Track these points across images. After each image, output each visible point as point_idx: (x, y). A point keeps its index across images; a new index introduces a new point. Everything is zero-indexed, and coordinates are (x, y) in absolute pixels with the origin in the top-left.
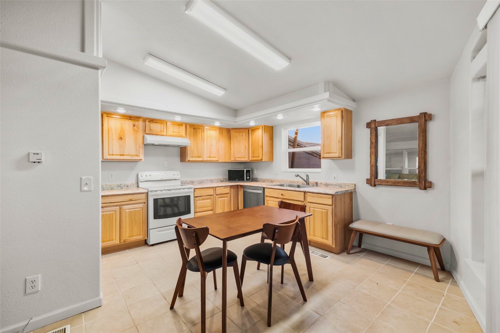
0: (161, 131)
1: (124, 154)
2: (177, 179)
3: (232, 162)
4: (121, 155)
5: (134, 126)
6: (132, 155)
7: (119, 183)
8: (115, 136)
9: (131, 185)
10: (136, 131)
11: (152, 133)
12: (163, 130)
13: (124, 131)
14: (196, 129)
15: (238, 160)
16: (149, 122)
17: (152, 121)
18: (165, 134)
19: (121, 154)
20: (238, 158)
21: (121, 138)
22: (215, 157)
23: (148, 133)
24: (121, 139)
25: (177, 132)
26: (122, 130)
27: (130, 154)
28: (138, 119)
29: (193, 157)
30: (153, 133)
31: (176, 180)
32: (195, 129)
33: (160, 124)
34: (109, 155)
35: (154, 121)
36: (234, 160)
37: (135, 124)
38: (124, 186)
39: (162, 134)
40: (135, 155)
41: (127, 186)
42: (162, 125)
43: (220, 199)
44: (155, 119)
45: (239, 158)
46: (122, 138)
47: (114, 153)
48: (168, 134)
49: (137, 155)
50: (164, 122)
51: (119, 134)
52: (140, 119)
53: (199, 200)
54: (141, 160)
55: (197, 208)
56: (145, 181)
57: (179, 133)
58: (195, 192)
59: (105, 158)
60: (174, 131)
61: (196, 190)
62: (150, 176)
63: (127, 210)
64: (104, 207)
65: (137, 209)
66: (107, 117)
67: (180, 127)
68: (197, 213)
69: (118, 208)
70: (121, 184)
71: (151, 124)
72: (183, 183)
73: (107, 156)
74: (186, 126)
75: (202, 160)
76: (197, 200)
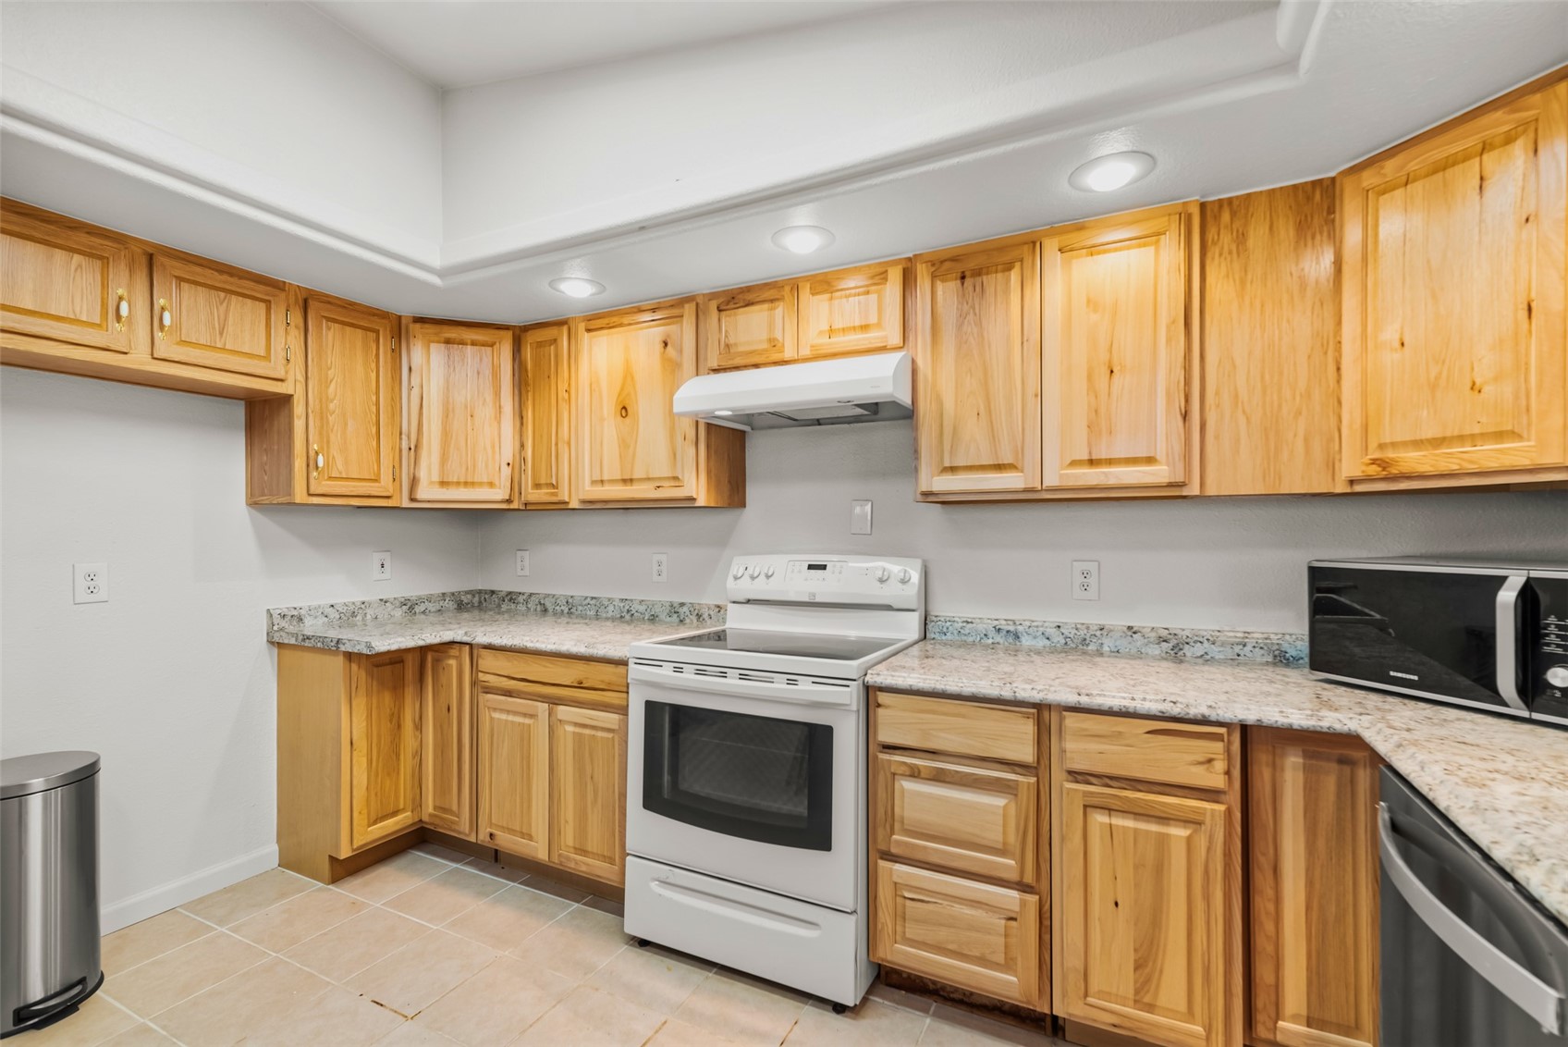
0: (773, 343)
1: (634, 477)
2: (895, 606)
3: (1359, 488)
4: (625, 481)
5: (666, 344)
6: (658, 482)
7: (677, 599)
8: (609, 408)
9: (712, 613)
10: (671, 366)
11: (732, 362)
12: (778, 335)
13: (633, 378)
14: (978, 273)
15: (1425, 468)
16: (720, 310)
17: (735, 299)
18: (788, 354)
19: (625, 477)
20: (1417, 444)
21: (624, 407)
22: (1150, 460)
23: (715, 366)
24: (624, 412)
25: (855, 329)
26: (628, 376)
27: (651, 476)
28: (681, 310)
29: (953, 469)
30: (738, 361)
31: (889, 608)
32: (968, 281)
33: (766, 306)
34: (594, 482)
35: (740, 296)
36: (1374, 470)
37: (669, 336)
38: (688, 613)
39: (776, 357)
40: (668, 478)
41: (699, 616)
42: (774, 308)
43: (1100, 818)
44: (749, 289)
45: (1438, 442)
46: (628, 409)
47: (605, 478)
48: (803, 352)
49: (676, 478)
50: (787, 289)
51: (619, 395)
52: (687, 306)
53: (907, 773)
54: (692, 499)
55: (889, 830)
56: (748, 601)
57: (865, 328)
58: (880, 711)
59: (582, 497)
60: (838, 325)
61: (883, 697)
62: (768, 577)
63: (570, 729)
64: (508, 693)
65: (600, 734)
66: (588, 330)
67: (868, 293)
68: (897, 867)
69: (542, 708)
70: (682, 605)
71: (730, 316)
72: (945, 630)
73: (588, 487)
74: (908, 279)
75: (1026, 490)
76: (894, 774)
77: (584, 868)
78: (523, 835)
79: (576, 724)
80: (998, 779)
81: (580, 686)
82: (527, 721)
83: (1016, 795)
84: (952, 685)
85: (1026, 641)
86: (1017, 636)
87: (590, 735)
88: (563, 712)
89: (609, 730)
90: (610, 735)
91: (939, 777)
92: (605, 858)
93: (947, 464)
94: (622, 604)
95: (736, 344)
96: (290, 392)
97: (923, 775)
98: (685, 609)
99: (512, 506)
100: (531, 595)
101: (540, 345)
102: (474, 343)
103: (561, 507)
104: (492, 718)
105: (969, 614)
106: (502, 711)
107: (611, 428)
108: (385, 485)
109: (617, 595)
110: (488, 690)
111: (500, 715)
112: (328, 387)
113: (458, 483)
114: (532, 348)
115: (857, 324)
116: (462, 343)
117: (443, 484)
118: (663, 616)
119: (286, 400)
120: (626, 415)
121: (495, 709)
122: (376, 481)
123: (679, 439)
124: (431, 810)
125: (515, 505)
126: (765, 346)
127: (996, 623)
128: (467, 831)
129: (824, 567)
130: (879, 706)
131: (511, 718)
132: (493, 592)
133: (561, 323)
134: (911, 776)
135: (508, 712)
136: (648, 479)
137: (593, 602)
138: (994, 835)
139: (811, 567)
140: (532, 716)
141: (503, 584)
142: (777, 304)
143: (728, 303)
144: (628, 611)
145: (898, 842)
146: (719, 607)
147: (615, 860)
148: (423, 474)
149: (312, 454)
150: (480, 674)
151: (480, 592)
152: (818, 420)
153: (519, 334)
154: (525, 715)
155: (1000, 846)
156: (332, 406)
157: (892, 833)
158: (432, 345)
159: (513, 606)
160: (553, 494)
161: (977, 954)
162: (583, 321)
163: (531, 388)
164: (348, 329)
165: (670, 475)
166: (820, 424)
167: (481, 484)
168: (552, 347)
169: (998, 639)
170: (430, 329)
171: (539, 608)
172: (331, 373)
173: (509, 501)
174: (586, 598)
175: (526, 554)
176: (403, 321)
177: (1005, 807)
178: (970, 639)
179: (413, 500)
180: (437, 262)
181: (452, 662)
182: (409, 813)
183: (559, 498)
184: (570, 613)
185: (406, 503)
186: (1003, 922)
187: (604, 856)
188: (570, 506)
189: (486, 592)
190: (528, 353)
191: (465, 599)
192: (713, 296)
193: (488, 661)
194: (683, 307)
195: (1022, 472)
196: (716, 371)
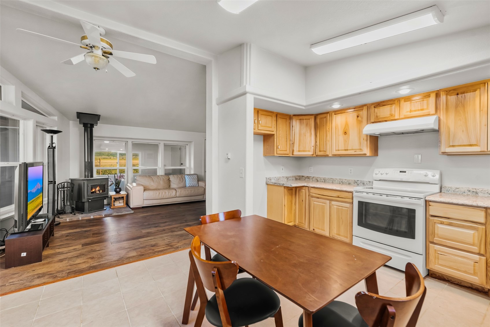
0: (391, 115)
1: (348, 149)
4: (345, 150)
5: (358, 117)
6: (355, 150)
7: (356, 179)
8: (341, 132)
9: (367, 183)
10: (360, 122)
11: (378, 121)
12: (393, 113)
13: (348, 125)
14: (463, 92)
16: (374, 107)
17: (379, 104)
18: (396, 117)
21: (345, 132)
23: (373, 121)
24: (345, 134)
25: (419, 110)
26: (347, 125)
27: (353, 149)
28: (363, 108)
30: (380, 120)
31: (428, 183)
32: (460, 95)
33: (389, 106)
34: (336, 150)
35: (381, 104)
37: (359, 115)
38: (360, 183)
39: (392, 119)
40: (358, 149)
41: (363, 184)
42: (392, 106)
44: (383, 102)
46: (347, 133)
47: (340, 149)
48: (401, 117)
49: (361, 149)
50: (396, 101)
51: (344, 129)
52: (364, 107)
53: (440, 223)
54: (366, 154)
55: (433, 236)
56: (380, 180)
57: (422, 110)
58: (430, 207)
59: (333, 154)
60: (413, 109)
61: (431, 203)
62: (386, 174)
63: (335, 207)
64: (318, 198)
65: (344, 208)
66: (335, 114)
67: (423, 100)
68: (436, 246)
69: (328, 202)
70: (358, 181)
71: (378, 109)
72: (448, 190)
73: (335, 151)
74: (438, 95)
75: (481, 152)
76: (435, 223)
77: (339, 239)
78: (322, 230)
79: (337, 206)
80: (471, 226)
81: (338, 197)
82: (323, 204)
83: (478, 231)
84: (455, 201)
85: (480, 194)
86: (477, 193)
87: (341, 208)
88: (333, 203)
89: (346, 207)
90: (347, 209)
91: (450, 224)
92: (345, 237)
93: (451, 144)
94: (340, 180)
95: (379, 116)
96: (274, 133)
97: (445, 223)
98: (359, 182)
99: (313, 156)
100: (313, 177)
101: (321, 118)
102: (306, 119)
103: (327, 156)
104: (314, 203)
105: (458, 187)
106: (316, 202)
107: (341, 138)
108: (288, 152)
109: (338, 178)
110: (312, 197)
111: (315, 202)
112: (280, 132)
113: (302, 151)
114: (319, 119)
115: (420, 108)
116: (303, 119)
117: (299, 151)
118: (352, 183)
119: (273, 135)
120: (346, 134)
121: (315, 201)
122: (286, 151)
123: (362, 139)
124: (298, 223)
125: (314, 156)
126: (389, 116)
127: (469, 189)
128: (307, 228)
129: (405, 172)
130: (430, 205)
131: (319, 203)
132: (303, 176)
133: (327, 113)
134: (441, 223)
135: (318, 202)
136: (352, 149)
137: (331, 179)
138: (471, 241)
139: (400, 172)
140: (325, 203)
141: (306, 175)
142: (393, 105)
143: (377, 105)
144: (342, 182)
145: (436, 239)
146: (369, 181)
147: (348, 237)
148: (295, 149)
149: (277, 146)
150: (311, 193)
151: (300, 176)
152: (402, 133)
153: (316, 116)
154: (323, 203)
155: (472, 243)
156: (280, 136)
157: (434, 237)
158: (297, 120)
159: (309, 180)
160: (324, 153)
161: (464, 270)
162: (334, 112)
163: (319, 129)
164: (283, 119)
165: (359, 148)
166: (403, 134)
167: (307, 151)
168: (325, 119)
169: (469, 193)
170: (297, 117)
171: (316, 180)
172: (280, 129)
173: (313, 155)
174: (329, 178)
175: (312, 167)
176: (291, 116)
177: (474, 234)
178: (458, 193)
179: (293, 155)
180: (305, 104)
181: (304, 191)
182: (293, 223)
183: (327, 154)
184: (325, 182)
185: (291, 156)
186: (473, 263)
187: (345, 236)
188: (329, 156)
189: (301, 176)
190: (318, 121)
191: (297, 177)
192: (372, 104)
193: (313, 191)
194: (363, 107)
195: (479, 146)
196: (373, 123)
